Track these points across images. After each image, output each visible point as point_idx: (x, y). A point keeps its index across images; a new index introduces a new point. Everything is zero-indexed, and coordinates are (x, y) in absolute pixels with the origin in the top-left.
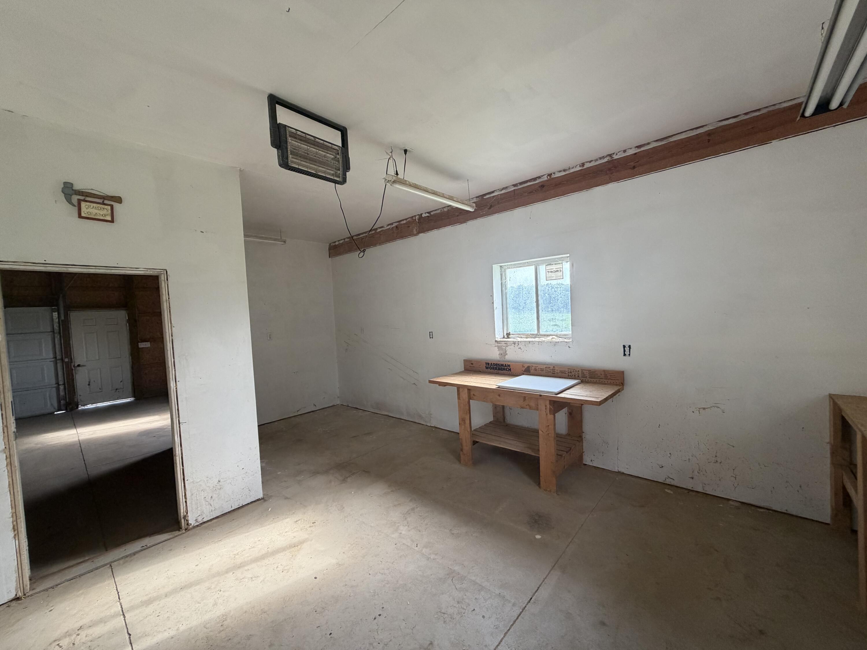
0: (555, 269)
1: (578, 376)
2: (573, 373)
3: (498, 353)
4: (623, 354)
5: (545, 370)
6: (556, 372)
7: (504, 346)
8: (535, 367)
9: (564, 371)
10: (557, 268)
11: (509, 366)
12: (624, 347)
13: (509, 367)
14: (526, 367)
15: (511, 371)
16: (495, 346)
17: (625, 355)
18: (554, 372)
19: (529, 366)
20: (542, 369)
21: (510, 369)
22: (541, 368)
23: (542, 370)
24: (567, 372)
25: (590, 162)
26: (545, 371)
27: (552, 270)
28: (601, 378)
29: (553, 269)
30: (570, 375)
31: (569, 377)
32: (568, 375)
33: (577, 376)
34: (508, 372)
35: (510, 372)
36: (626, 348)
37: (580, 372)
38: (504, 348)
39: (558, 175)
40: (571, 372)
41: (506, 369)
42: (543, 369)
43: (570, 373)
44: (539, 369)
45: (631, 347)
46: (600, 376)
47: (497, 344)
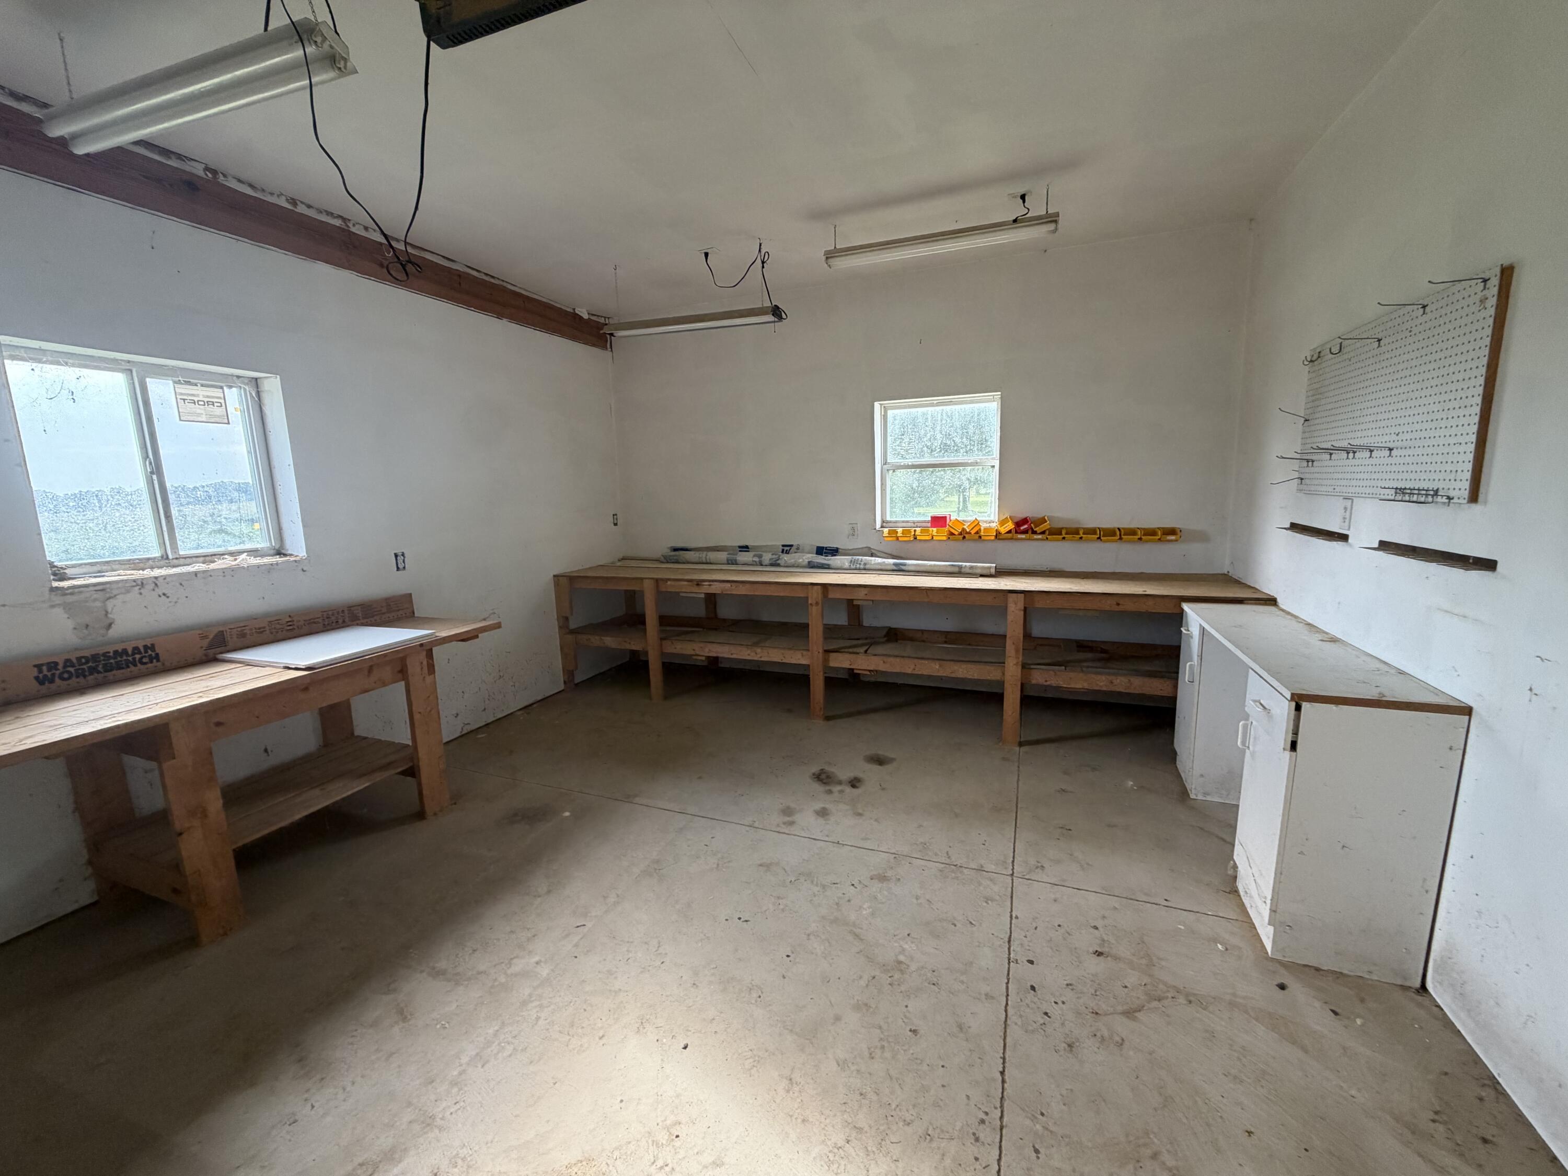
0: (204, 397)
1: (344, 622)
2: (333, 618)
3: (70, 624)
4: (396, 569)
5: (267, 628)
6: (295, 627)
7: (95, 600)
8: (239, 629)
9: (314, 619)
10: (208, 397)
11: (153, 647)
12: (396, 556)
13: (150, 652)
14: (211, 637)
15: (158, 660)
16: (53, 606)
17: (398, 569)
18: (291, 627)
19: (223, 631)
20: (259, 629)
21: (157, 655)
22: (257, 626)
23: (261, 631)
24: (320, 620)
25: (309, 207)
26: (268, 632)
27: (196, 399)
28: (384, 613)
29: (198, 396)
30: (326, 623)
31: (325, 629)
32: (324, 625)
33: (340, 621)
34: (150, 665)
35: (159, 664)
36: (398, 558)
37: (346, 612)
38: (98, 604)
39: (233, 184)
40: (328, 618)
41: (141, 659)
42: (264, 627)
43: (326, 620)
44: (251, 629)
45: (406, 555)
46: (381, 610)
47: (57, 600)
